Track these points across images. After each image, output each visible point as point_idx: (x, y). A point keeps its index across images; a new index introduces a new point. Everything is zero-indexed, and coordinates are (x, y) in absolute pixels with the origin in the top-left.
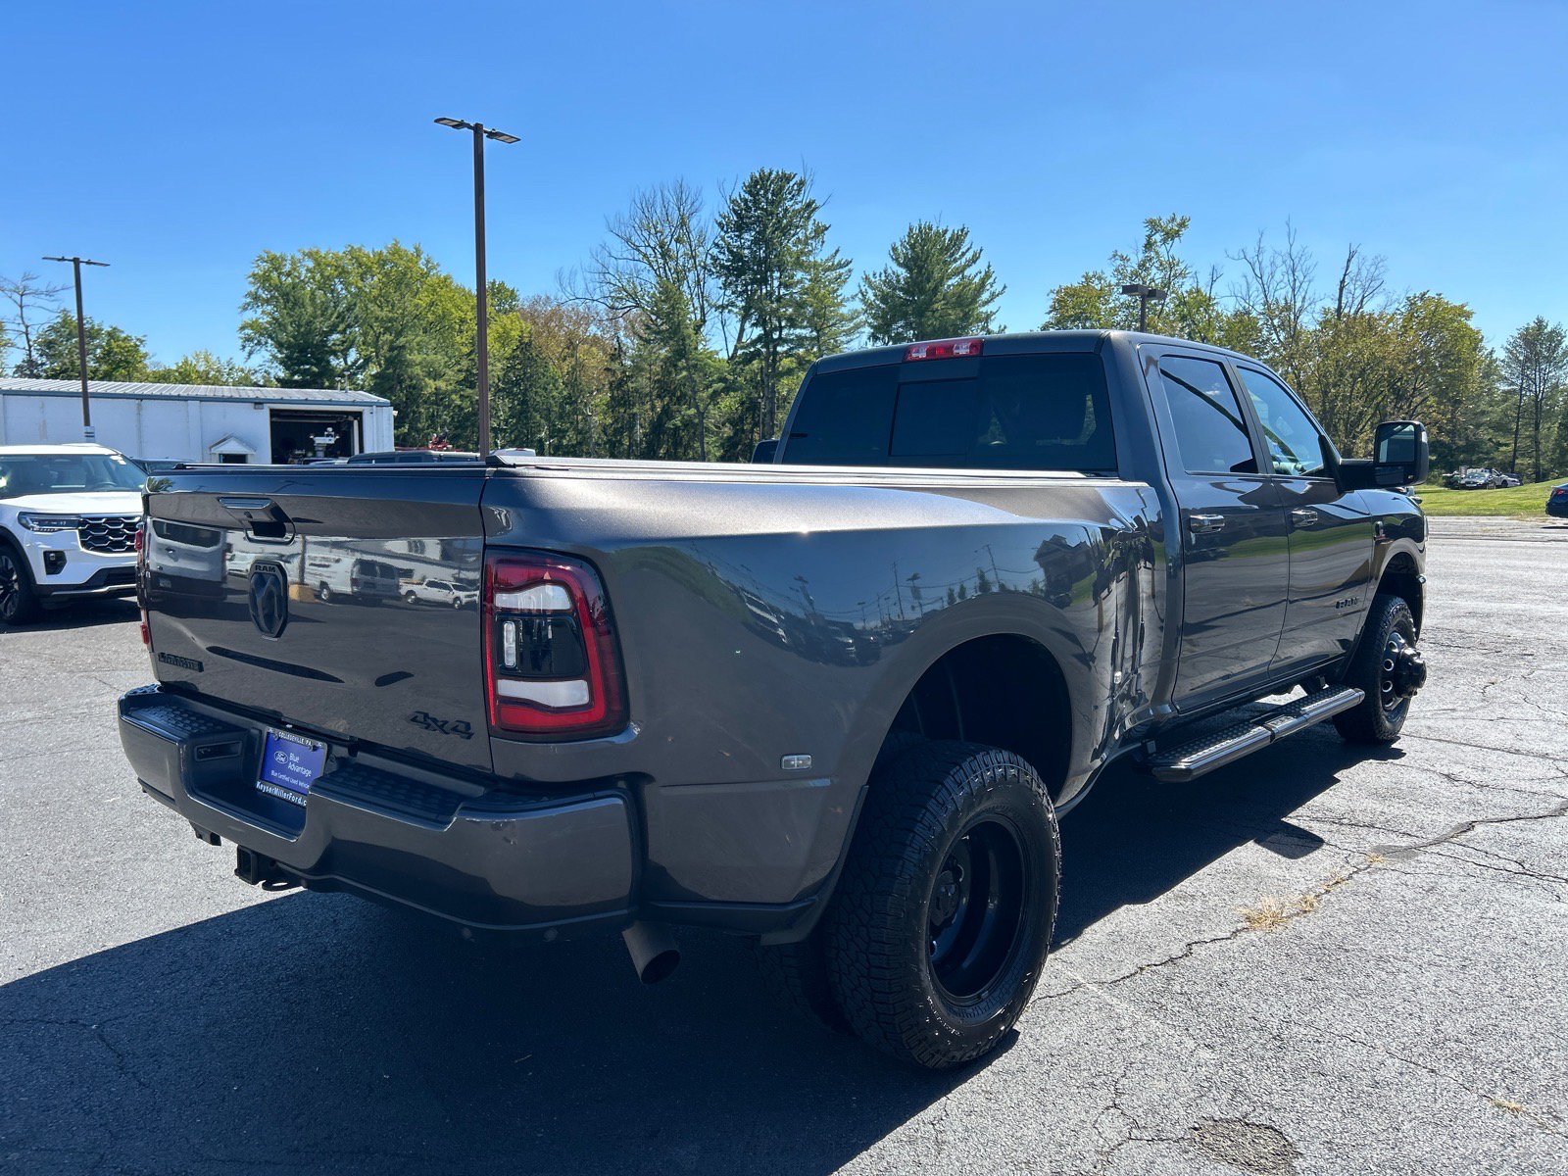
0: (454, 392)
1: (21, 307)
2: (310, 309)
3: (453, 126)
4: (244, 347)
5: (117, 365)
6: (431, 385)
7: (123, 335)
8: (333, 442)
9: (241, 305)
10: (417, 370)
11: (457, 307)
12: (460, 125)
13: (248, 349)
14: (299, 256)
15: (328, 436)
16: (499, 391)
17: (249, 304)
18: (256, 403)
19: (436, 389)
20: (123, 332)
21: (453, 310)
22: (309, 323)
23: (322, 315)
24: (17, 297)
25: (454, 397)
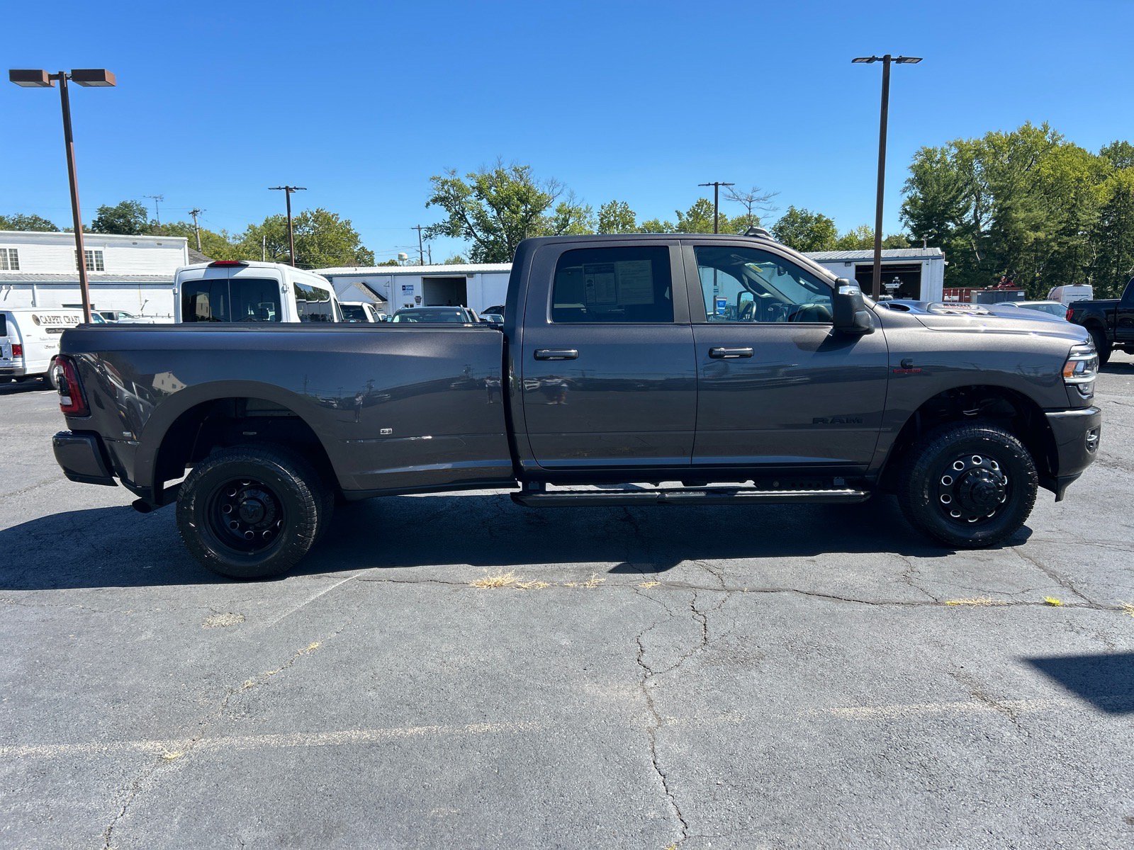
0: (1054, 240)
1: (750, 209)
2: (936, 188)
3: (867, 62)
4: (901, 219)
5: (815, 239)
6: (1032, 235)
7: (825, 219)
8: (898, 287)
9: (902, 189)
10: (1021, 225)
11: (1075, 169)
12: (871, 60)
13: (903, 221)
14: (946, 147)
15: (895, 283)
16: (1094, 236)
17: (907, 188)
18: (846, 262)
19: (1035, 239)
20: (824, 217)
21: (1071, 172)
22: (934, 198)
23: (945, 190)
24: (748, 203)
25: (1053, 244)
